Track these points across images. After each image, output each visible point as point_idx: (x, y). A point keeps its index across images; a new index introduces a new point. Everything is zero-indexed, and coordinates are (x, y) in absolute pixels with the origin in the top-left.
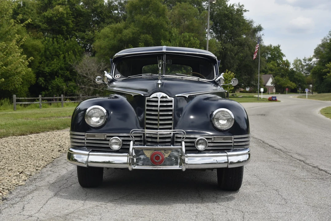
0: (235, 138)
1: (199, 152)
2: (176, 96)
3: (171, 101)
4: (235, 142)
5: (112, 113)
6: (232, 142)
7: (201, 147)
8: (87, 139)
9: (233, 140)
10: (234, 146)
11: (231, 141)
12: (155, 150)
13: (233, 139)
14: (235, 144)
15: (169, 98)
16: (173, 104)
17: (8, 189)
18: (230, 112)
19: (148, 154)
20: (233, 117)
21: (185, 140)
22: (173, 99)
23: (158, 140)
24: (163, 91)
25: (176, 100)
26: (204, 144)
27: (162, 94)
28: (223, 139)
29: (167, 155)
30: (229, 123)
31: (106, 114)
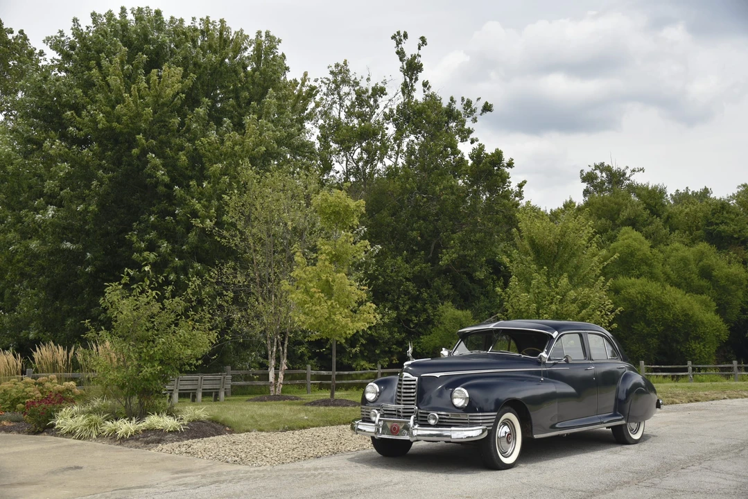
0: (470, 416)
1: (430, 425)
2: (421, 375)
3: (415, 380)
4: (470, 419)
5: (382, 388)
7: (432, 422)
9: (468, 418)
10: (470, 423)
12: (394, 422)
13: (467, 416)
14: (471, 421)
15: (413, 378)
16: (416, 383)
18: (465, 391)
19: (389, 425)
20: (468, 396)
21: (419, 415)
22: (417, 378)
23: (402, 414)
24: (407, 371)
25: (421, 379)
26: (434, 419)
27: (405, 374)
28: (459, 416)
29: (401, 427)
30: (464, 401)
31: (378, 391)
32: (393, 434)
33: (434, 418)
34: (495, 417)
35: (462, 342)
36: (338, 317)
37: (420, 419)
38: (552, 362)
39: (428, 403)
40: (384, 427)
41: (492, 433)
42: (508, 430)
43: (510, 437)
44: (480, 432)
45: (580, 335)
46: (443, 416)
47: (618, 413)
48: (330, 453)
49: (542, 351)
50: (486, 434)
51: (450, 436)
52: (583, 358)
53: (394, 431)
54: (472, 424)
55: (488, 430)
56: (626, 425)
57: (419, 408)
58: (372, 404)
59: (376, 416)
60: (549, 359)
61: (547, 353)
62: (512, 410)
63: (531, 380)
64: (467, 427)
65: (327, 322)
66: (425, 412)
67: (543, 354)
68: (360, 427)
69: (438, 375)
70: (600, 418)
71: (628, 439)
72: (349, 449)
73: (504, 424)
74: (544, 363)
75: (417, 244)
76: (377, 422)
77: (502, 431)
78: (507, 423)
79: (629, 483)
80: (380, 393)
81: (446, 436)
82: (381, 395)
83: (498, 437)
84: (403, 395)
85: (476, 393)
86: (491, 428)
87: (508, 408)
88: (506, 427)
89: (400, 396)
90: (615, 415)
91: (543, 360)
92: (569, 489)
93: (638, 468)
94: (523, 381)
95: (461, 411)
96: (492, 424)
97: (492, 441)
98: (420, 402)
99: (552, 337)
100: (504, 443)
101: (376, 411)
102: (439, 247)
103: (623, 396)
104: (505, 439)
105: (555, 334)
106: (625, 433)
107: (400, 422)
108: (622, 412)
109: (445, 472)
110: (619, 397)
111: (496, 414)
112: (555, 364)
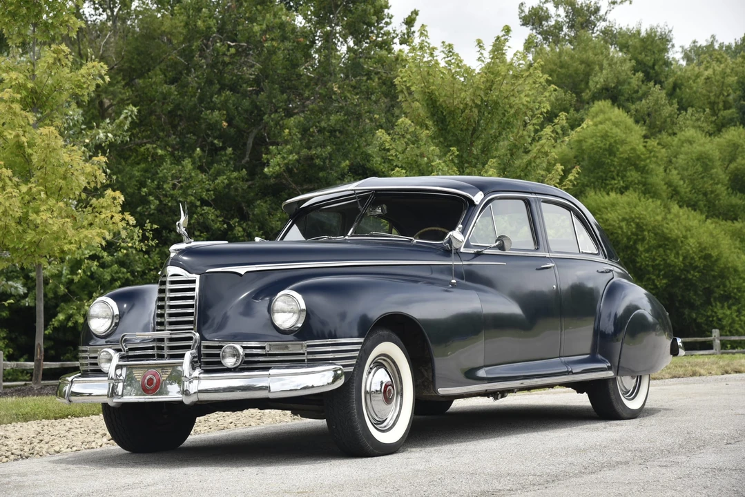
0: (308, 346)
1: (225, 370)
2: (208, 271)
3: (194, 282)
4: (309, 353)
5: (125, 306)
6: (304, 354)
7: (230, 363)
8: (91, 358)
9: (305, 350)
10: (309, 360)
11: (301, 352)
12: (150, 366)
13: (301, 347)
14: (311, 357)
15: (186, 275)
16: (197, 286)
17: (21, 455)
18: (298, 297)
19: (138, 375)
20: (303, 306)
21: (204, 351)
22: (197, 277)
23: (166, 352)
24: (175, 263)
25: (206, 278)
26: (234, 356)
27: (171, 270)
28: (287, 347)
29: (164, 377)
30: (295, 317)
31: (117, 312)
32: (146, 391)
33: (235, 354)
34: (359, 347)
35: (295, 226)
36: (45, 216)
37: (204, 359)
38: (472, 251)
39: (221, 326)
40: (129, 380)
41: (352, 381)
42: (387, 379)
43: (390, 393)
44: (329, 377)
45: (528, 203)
46: (255, 351)
47: (599, 357)
48: (12, 457)
49: (454, 229)
50: (340, 382)
51: (267, 388)
52: (532, 246)
53: (151, 386)
54: (314, 362)
55: (346, 374)
56: (614, 380)
57: (203, 338)
58: (103, 341)
59: (110, 360)
60: (467, 246)
61: (463, 232)
62: (394, 336)
63: (431, 282)
64: (302, 367)
65: (20, 228)
66: (217, 344)
67: (456, 234)
68: (76, 388)
69: (242, 270)
70: (567, 364)
71: (618, 408)
72: (57, 448)
73: (378, 364)
74: (458, 253)
75: (222, 135)
76: (112, 374)
77: (375, 379)
78: (384, 362)
79: (627, 463)
80: (121, 316)
81: (261, 388)
82: (123, 319)
83: (366, 392)
84: (168, 311)
85: (319, 300)
86: (351, 369)
87: (385, 333)
88: (382, 371)
89: (162, 316)
90: (593, 359)
91: (455, 245)
92: (509, 474)
93: (642, 445)
94: (417, 282)
95: (291, 337)
96: (354, 362)
97: (354, 396)
98: (205, 323)
99: (472, 202)
100: (378, 403)
101: (111, 351)
102: (262, 143)
103: (608, 327)
104: (381, 396)
105: (478, 198)
106: (613, 397)
107: (163, 367)
108: (608, 356)
109: (257, 465)
110: (602, 327)
111: (361, 340)
112: (478, 255)
